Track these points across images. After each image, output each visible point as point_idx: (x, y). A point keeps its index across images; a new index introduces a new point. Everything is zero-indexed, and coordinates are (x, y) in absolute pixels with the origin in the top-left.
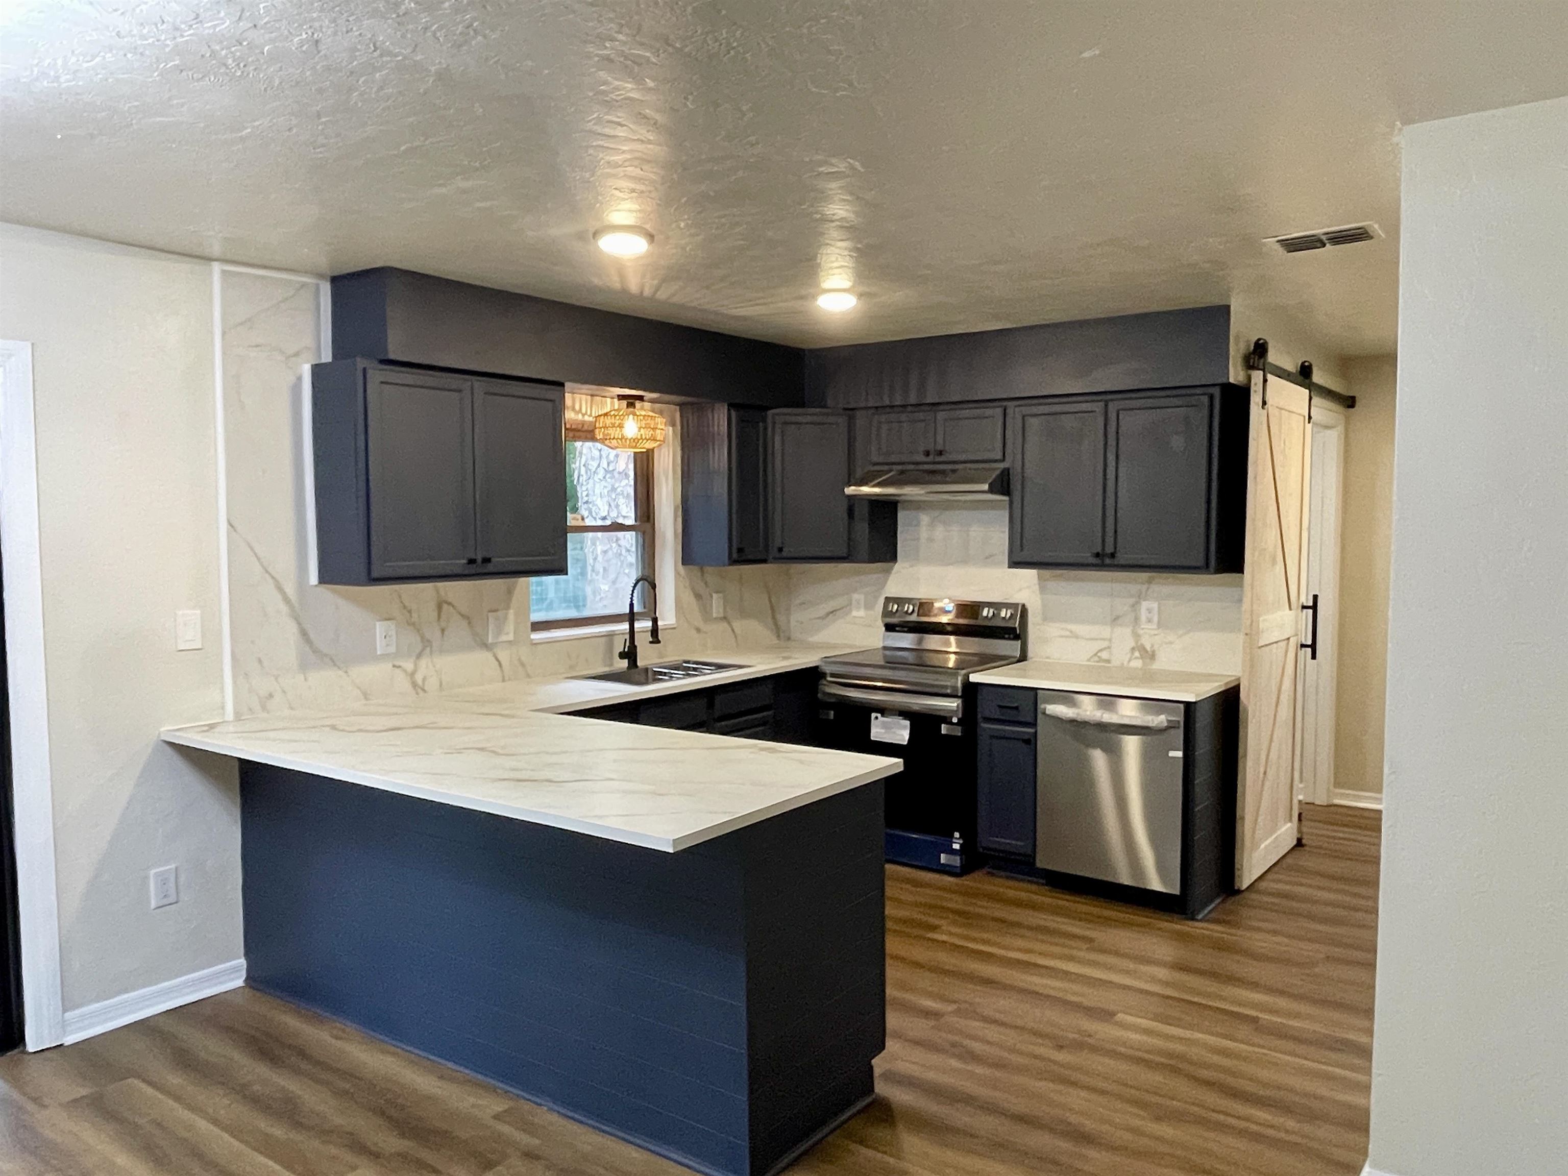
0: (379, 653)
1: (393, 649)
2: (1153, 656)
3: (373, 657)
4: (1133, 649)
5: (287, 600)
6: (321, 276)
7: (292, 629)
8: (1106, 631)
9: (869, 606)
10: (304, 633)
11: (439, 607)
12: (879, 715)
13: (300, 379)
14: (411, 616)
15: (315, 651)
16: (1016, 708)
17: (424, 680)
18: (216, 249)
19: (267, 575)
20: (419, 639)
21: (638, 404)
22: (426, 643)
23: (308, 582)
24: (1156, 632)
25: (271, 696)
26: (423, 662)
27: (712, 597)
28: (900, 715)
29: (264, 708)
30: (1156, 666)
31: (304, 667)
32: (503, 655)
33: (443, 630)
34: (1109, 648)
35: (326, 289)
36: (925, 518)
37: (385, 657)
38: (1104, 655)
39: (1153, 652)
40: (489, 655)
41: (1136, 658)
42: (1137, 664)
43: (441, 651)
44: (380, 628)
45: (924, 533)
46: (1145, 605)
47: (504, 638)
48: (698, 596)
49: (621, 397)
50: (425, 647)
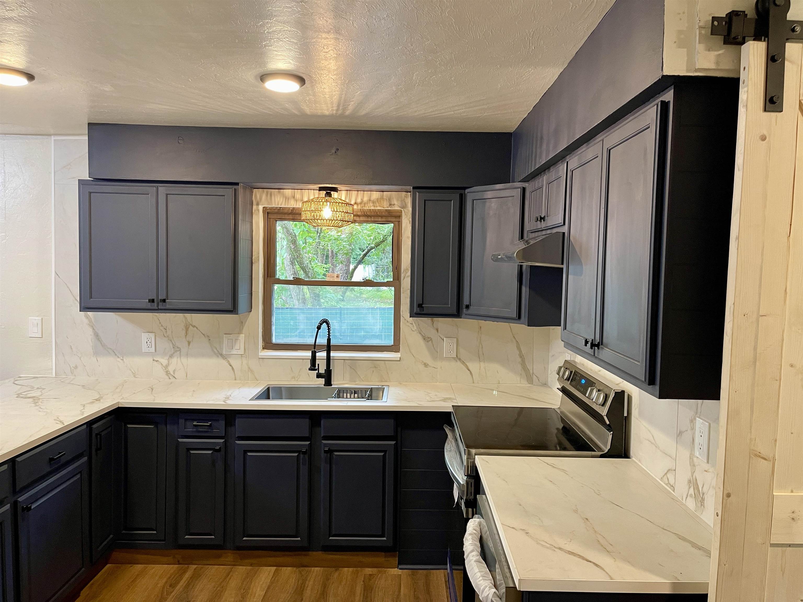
0: (143, 351)
1: (153, 350)
2: (703, 502)
3: (140, 353)
4: (689, 484)
5: (87, 316)
7: (90, 332)
10: (96, 335)
11: (187, 329)
14: (166, 332)
15: (103, 345)
19: (76, 302)
20: (171, 346)
29: (72, 373)
30: (704, 516)
32: (235, 363)
33: (189, 343)
34: (675, 470)
37: (147, 354)
38: (671, 478)
40: (224, 362)
42: (692, 504)
43: (187, 355)
44: (145, 337)
46: (698, 424)
47: (234, 352)
48: (426, 339)
49: (321, 189)
50: (176, 351)
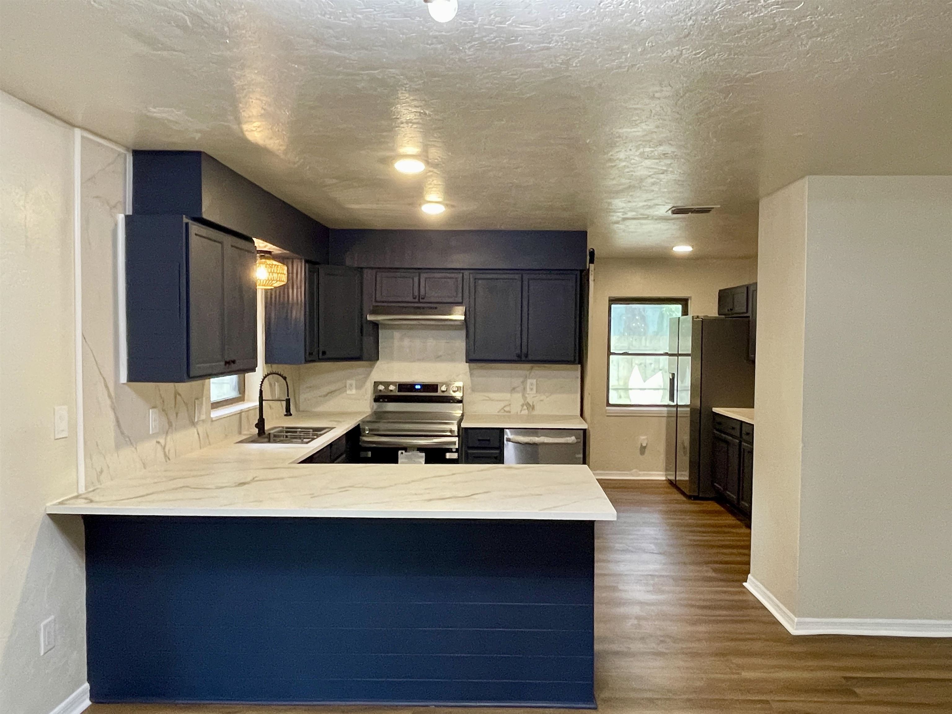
2: (533, 408)
4: (522, 406)
5: (110, 396)
6: (127, 149)
7: (112, 417)
8: (507, 396)
9: (359, 387)
10: (118, 421)
11: (176, 398)
12: (403, 451)
16: (489, 440)
17: (169, 451)
19: (101, 377)
22: (170, 424)
23: (122, 381)
24: (535, 395)
25: (102, 471)
26: (169, 438)
28: (418, 450)
29: (98, 481)
30: (535, 413)
31: (117, 446)
33: (177, 414)
34: (510, 405)
35: (130, 159)
38: (507, 409)
39: (533, 406)
41: (525, 409)
42: (525, 412)
43: (176, 429)
46: (529, 381)
47: (201, 418)
49: (258, 252)
50: (169, 427)
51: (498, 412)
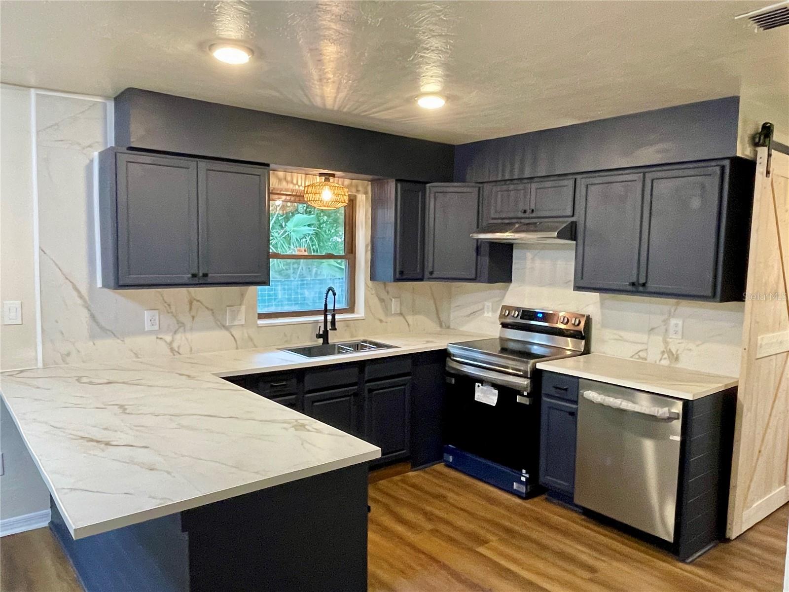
0: (146, 330)
1: (156, 327)
2: (677, 359)
3: (142, 332)
4: (663, 352)
5: (81, 297)
6: (107, 98)
7: (84, 314)
8: (644, 338)
9: (494, 311)
10: (93, 317)
11: (191, 303)
12: (480, 385)
13: (92, 161)
14: (170, 308)
15: (102, 328)
16: (566, 390)
17: (179, 347)
18: (33, 81)
19: (67, 281)
20: (175, 322)
21: (331, 179)
22: (181, 324)
23: (97, 286)
24: (680, 341)
25: (68, 354)
26: (178, 336)
27: (392, 300)
28: (492, 386)
29: (64, 361)
30: (679, 365)
31: (93, 337)
32: (237, 333)
33: (193, 317)
34: (646, 350)
35: (111, 106)
36: (529, 255)
37: (151, 332)
38: (642, 354)
39: (677, 355)
40: (225, 333)
41: (665, 359)
42: (665, 362)
43: (191, 329)
44: (147, 314)
45: (529, 264)
46: (673, 321)
47: (236, 323)
48: (382, 300)
49: (321, 175)
50: (180, 327)
51: (632, 357)
